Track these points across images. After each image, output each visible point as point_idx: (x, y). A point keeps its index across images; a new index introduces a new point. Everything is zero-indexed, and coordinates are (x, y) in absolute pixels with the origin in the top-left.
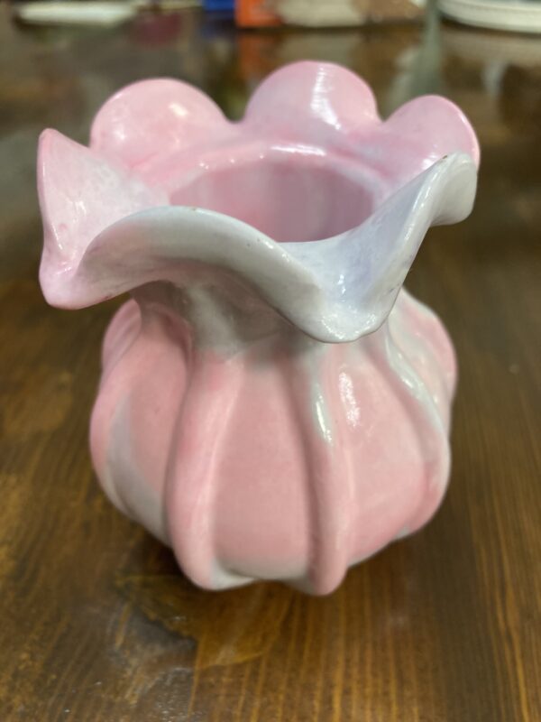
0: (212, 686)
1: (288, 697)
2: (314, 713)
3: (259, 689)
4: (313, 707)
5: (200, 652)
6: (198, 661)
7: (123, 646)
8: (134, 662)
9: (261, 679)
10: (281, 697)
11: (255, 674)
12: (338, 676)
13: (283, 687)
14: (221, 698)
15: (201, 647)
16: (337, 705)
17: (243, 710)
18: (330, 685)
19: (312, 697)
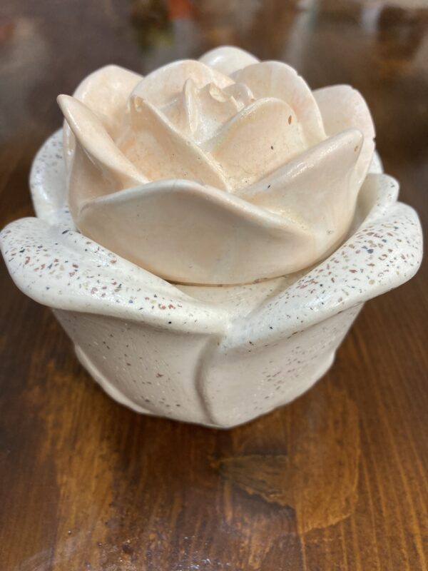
0: (317, 546)
1: (380, 548)
2: (405, 559)
3: (356, 545)
4: (403, 555)
5: (299, 520)
6: (300, 527)
7: (234, 521)
8: (247, 531)
9: (355, 536)
10: (376, 550)
11: (349, 533)
12: (415, 528)
13: (374, 542)
14: (329, 557)
15: (299, 514)
16: (420, 552)
17: (349, 563)
18: (410, 536)
19: (399, 548)
